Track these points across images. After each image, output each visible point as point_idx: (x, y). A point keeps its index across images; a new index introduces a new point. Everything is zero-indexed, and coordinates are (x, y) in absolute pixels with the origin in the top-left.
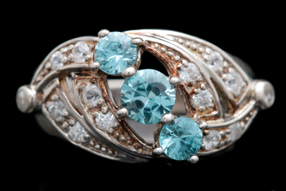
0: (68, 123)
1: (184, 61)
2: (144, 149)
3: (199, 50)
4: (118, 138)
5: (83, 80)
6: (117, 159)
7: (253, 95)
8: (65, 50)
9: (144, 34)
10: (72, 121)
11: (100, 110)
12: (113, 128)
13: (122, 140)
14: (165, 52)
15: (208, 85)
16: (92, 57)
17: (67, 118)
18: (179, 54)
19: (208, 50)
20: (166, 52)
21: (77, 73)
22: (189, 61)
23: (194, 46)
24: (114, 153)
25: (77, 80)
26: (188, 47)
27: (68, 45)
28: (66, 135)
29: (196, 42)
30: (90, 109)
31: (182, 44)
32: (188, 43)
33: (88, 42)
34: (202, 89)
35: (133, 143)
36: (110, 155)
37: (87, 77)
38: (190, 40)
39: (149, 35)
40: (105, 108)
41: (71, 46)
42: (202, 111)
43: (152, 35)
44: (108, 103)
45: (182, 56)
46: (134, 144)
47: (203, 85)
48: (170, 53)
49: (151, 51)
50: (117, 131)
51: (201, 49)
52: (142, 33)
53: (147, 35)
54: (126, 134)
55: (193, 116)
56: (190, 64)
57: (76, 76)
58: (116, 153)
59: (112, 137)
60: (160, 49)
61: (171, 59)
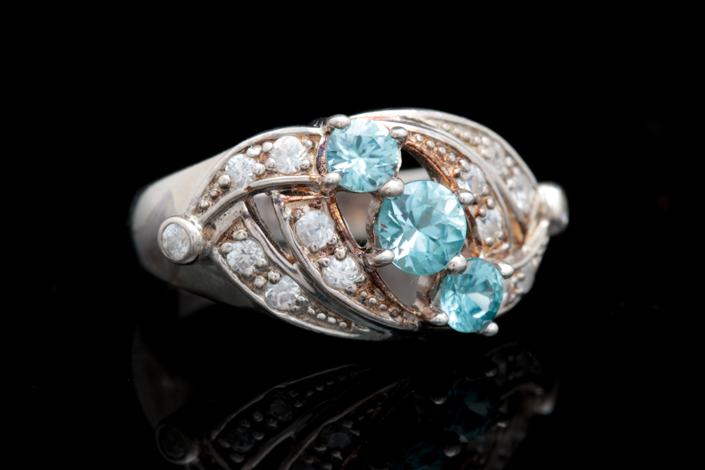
0: (267, 278)
1: (463, 162)
2: (404, 316)
3: (474, 140)
4: (363, 301)
5: (296, 203)
6: (352, 336)
7: (544, 210)
8: (255, 151)
9: (389, 117)
10: (273, 274)
11: (332, 254)
12: (357, 283)
13: (372, 303)
14: (433, 149)
15: (496, 198)
16: (314, 163)
17: (262, 270)
18: (454, 150)
19: (485, 140)
20: (435, 149)
21: (282, 190)
22: (469, 161)
23: (466, 134)
24: (349, 326)
25: (285, 202)
26: (458, 136)
27: (261, 143)
28: (261, 299)
29: (464, 126)
30: (313, 253)
31: (448, 131)
32: (457, 130)
33: (300, 136)
34: (490, 208)
35: (388, 306)
36: (342, 329)
37: (304, 198)
38: (456, 124)
39: (398, 119)
40: (341, 250)
41: (268, 145)
42: (489, 245)
43: (404, 120)
44: (348, 242)
45: (458, 154)
46: (390, 310)
47: (490, 202)
48: (442, 150)
49: (413, 148)
50: (361, 289)
51: (477, 139)
52: (385, 117)
53: (395, 119)
54: (377, 291)
55: (477, 256)
56: (472, 167)
57: (283, 196)
58: (353, 325)
59: (353, 298)
60: (426, 144)
61: (443, 159)
